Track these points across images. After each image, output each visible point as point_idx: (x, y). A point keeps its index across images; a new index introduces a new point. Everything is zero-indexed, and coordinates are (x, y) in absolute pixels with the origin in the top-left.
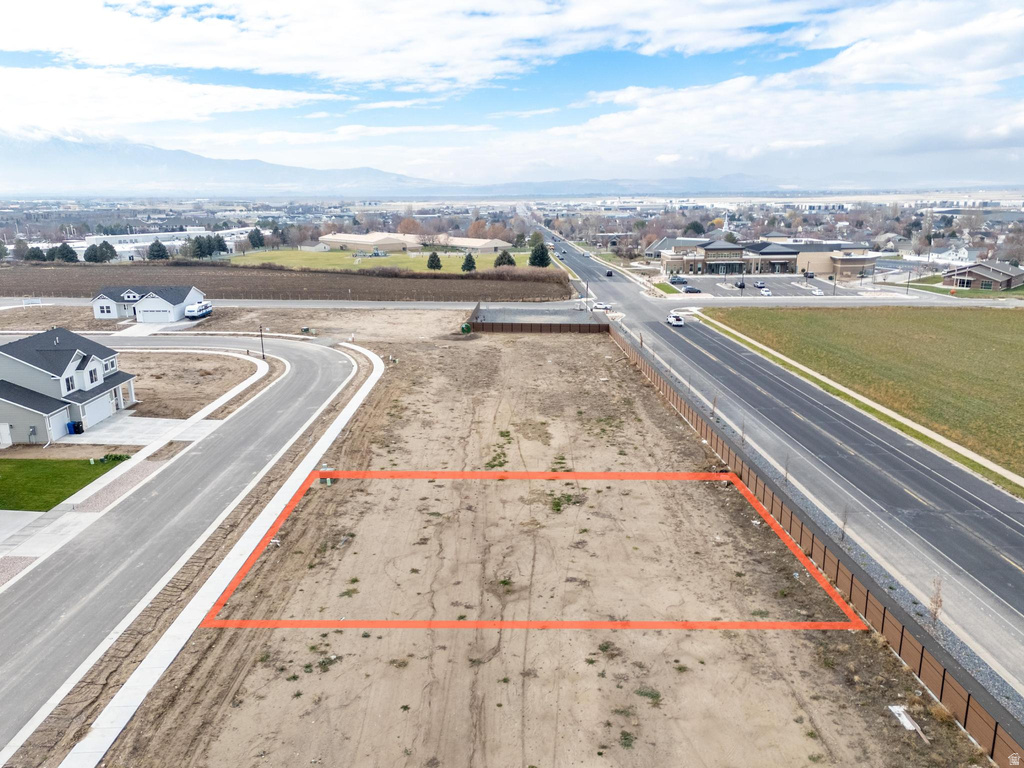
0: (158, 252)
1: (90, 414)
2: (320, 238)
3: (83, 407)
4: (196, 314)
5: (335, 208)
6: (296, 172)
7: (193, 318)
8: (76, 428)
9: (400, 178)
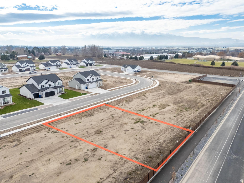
0: (152, 58)
1: (90, 86)
2: (193, 56)
3: (89, 84)
4: (136, 71)
5: (211, 49)
6: (206, 40)
7: (135, 72)
8: (87, 88)
9: (237, 40)
